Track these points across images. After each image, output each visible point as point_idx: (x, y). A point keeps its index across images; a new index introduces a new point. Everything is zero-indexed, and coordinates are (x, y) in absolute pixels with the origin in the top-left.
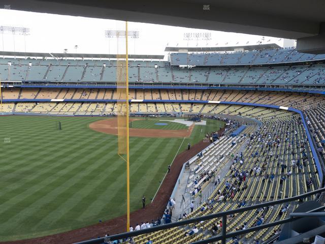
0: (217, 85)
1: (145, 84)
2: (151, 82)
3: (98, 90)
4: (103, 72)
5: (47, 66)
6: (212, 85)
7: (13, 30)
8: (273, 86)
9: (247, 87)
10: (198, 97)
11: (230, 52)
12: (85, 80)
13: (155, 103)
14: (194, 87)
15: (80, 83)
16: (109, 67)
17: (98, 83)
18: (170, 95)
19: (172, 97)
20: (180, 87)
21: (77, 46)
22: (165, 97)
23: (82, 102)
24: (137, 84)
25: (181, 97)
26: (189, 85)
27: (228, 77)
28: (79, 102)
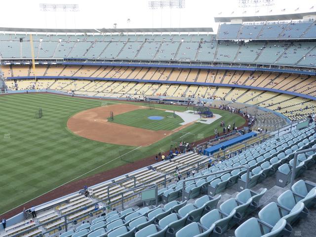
0: (265, 66)
1: (182, 62)
2: (188, 61)
3: (134, 68)
4: (141, 48)
5: (92, 42)
6: (262, 65)
7: (65, 8)
10: (242, 80)
11: (296, 21)
13: (189, 85)
14: (240, 67)
15: (116, 61)
16: (150, 42)
17: (133, 61)
18: (210, 75)
19: (210, 79)
20: (222, 67)
21: (129, 19)
22: (202, 78)
23: (115, 81)
24: (173, 62)
25: (221, 79)
26: (233, 64)
27: (285, 56)
28: (112, 81)
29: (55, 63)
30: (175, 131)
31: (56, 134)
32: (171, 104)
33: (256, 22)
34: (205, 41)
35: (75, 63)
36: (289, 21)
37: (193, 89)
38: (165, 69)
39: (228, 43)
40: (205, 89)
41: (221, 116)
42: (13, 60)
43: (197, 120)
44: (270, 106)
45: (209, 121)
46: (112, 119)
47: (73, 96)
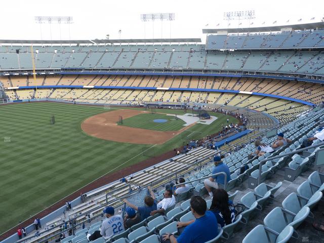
0: (250, 72)
1: (175, 70)
2: (180, 69)
3: (129, 77)
4: (135, 57)
5: (87, 52)
6: (247, 72)
7: (59, 20)
8: (315, 77)
9: (285, 76)
10: (231, 84)
11: (275, 33)
12: (116, 67)
13: (182, 91)
14: (228, 74)
15: (112, 70)
16: (143, 52)
17: (128, 70)
18: (201, 82)
19: (202, 85)
20: (212, 74)
21: (120, 31)
22: (194, 84)
23: (112, 89)
24: (166, 70)
25: (211, 85)
26: (222, 71)
27: (267, 63)
28: (109, 89)
29: (53, 73)
30: (181, 131)
31: (75, 137)
32: (169, 109)
33: (240, 34)
34: (195, 51)
35: (72, 72)
36: (269, 33)
37: (187, 95)
38: (159, 77)
39: (216, 52)
40: (197, 94)
41: (217, 118)
42: (12, 71)
43: (198, 122)
44: (257, 108)
45: (208, 122)
46: (121, 122)
47: (75, 104)
